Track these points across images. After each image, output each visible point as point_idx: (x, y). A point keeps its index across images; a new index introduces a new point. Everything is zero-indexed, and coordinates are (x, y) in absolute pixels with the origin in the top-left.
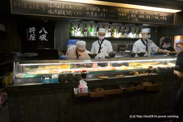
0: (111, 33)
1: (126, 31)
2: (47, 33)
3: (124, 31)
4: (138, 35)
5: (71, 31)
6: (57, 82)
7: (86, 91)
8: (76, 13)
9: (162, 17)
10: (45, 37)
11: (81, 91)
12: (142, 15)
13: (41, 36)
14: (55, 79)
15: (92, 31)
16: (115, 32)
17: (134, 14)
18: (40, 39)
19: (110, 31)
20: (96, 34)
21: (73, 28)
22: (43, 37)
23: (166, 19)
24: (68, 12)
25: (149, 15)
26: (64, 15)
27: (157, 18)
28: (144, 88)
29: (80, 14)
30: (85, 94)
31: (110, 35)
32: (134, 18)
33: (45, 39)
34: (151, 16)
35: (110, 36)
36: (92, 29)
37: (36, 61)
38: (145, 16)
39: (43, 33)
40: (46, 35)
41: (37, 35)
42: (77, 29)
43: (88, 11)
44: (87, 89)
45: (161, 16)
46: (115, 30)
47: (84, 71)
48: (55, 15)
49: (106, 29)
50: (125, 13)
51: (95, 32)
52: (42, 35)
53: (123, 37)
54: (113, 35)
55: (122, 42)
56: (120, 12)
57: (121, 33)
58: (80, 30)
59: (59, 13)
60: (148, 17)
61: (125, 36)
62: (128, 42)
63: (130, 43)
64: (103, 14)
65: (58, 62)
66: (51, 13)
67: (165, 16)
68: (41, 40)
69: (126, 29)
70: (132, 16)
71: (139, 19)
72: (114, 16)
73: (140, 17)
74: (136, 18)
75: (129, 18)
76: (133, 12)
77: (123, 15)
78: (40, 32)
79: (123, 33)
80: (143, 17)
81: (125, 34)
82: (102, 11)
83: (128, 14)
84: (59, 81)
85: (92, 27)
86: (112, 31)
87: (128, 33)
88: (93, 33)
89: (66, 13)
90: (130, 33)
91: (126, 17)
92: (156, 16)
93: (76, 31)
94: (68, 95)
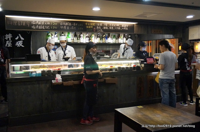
0: (88, 39)
1: (104, 36)
2: (23, 39)
3: (102, 36)
4: (117, 40)
5: (48, 37)
6: (40, 75)
7: (61, 81)
8: (53, 28)
9: (124, 27)
10: (22, 43)
11: (57, 81)
12: (106, 26)
13: (17, 43)
14: (39, 74)
15: (69, 36)
16: (93, 37)
17: (99, 26)
18: (16, 45)
19: (88, 36)
20: (73, 39)
21: (50, 34)
22: (20, 43)
23: (127, 29)
24: (47, 27)
25: (112, 27)
26: (43, 29)
27: (119, 28)
28: (104, 81)
29: (56, 28)
30: (60, 83)
31: (88, 40)
32: (99, 29)
33: (21, 45)
34: (114, 27)
35: (88, 42)
36: (69, 35)
37: (25, 62)
38: (108, 27)
39: (19, 39)
40: (22, 41)
41: (14, 42)
42: (54, 35)
43: (62, 26)
44: (61, 80)
45: (122, 26)
46: (93, 35)
47: (59, 69)
48: (37, 29)
49: (84, 35)
50: (91, 26)
51: (72, 38)
52: (19, 42)
53: (102, 42)
54: (91, 40)
55: (101, 47)
56: (87, 25)
57: (100, 39)
58: (57, 36)
59: (40, 28)
60: (111, 28)
61: (104, 41)
62: (108, 47)
63: (109, 48)
64: (74, 27)
65: (40, 63)
66: (34, 28)
67: (126, 27)
68: (18, 46)
69: (104, 34)
70: (98, 28)
71: (103, 30)
72: (82, 29)
73: (104, 28)
74: (101, 30)
75: (95, 29)
76: (98, 25)
77: (90, 27)
78: (17, 38)
79: (101, 38)
80: (107, 28)
81: (103, 39)
82: (73, 25)
83: (94, 27)
84: (42, 75)
85: (69, 33)
86: (90, 37)
87: (107, 38)
88: (71, 39)
89: (45, 28)
90: (109, 37)
91: (92, 29)
92: (118, 27)
93: (53, 37)
94: (48, 85)
